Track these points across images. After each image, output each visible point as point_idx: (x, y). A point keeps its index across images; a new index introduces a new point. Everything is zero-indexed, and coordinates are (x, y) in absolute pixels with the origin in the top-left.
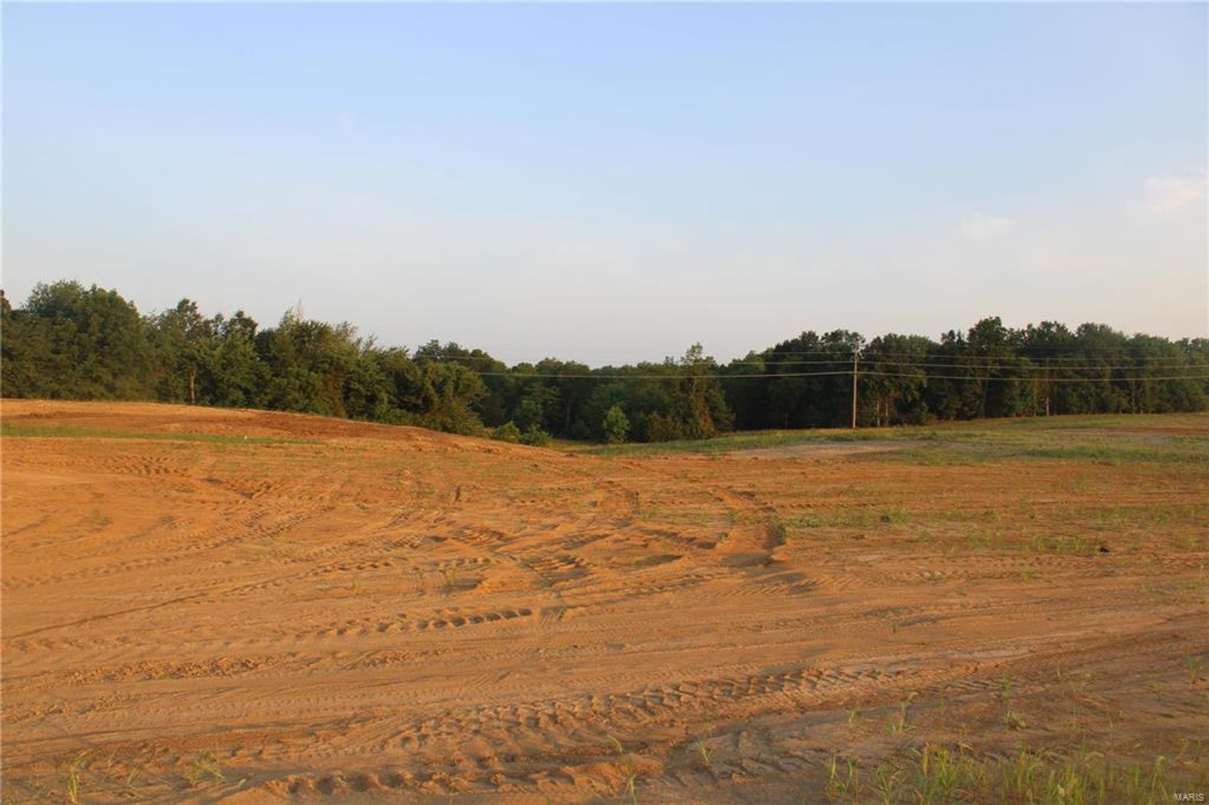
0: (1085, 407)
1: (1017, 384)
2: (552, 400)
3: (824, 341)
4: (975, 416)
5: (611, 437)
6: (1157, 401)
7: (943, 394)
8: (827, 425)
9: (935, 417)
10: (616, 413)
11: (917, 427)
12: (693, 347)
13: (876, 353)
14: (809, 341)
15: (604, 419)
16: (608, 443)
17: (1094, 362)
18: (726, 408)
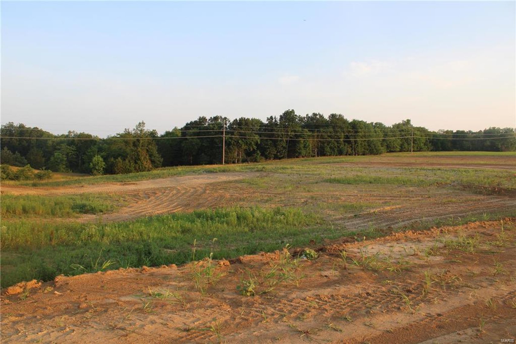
0: (333, 152)
1: (302, 142)
2: (72, 153)
3: (210, 122)
4: (283, 158)
5: (95, 172)
6: (363, 150)
7: (267, 147)
8: (211, 163)
9: (264, 158)
10: (98, 159)
11: (255, 163)
12: (140, 123)
13: (235, 126)
14: (203, 122)
15: (91, 162)
16: (93, 175)
17: (337, 131)
18: (158, 155)
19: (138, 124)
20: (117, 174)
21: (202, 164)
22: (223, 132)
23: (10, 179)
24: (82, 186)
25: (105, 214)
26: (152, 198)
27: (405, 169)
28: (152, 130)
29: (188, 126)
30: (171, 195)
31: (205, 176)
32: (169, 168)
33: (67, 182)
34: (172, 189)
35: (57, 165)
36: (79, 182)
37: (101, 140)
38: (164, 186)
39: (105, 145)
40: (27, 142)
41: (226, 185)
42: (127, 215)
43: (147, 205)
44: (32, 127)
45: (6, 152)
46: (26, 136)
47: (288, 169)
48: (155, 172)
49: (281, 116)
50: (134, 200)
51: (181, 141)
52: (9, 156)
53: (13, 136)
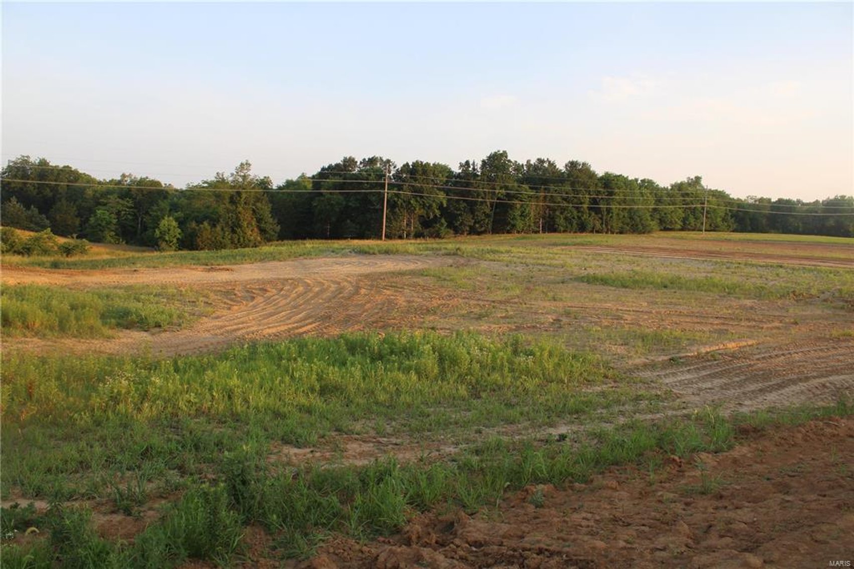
0: (569, 226)
1: (518, 206)
2: (125, 211)
3: (361, 166)
4: (484, 232)
5: (164, 245)
6: (620, 225)
7: (459, 212)
8: (361, 237)
9: (452, 232)
10: (169, 223)
11: (438, 240)
12: (242, 164)
13: (404, 176)
14: (349, 166)
15: (157, 227)
16: (159, 250)
17: (577, 191)
18: (271, 219)
19: (238, 165)
20: (202, 249)
21: (346, 238)
22: (385, 184)
23: (15, 252)
24: (135, 271)
25: (165, 331)
26: (259, 299)
27: (716, 263)
28: (262, 178)
29: (326, 173)
30: (293, 295)
31: (354, 260)
32: (290, 242)
33: (112, 261)
34: (295, 282)
35: (100, 230)
36: (133, 262)
37: (177, 190)
38: (282, 277)
39: (183, 199)
40: (51, 191)
41: (395, 280)
42: (207, 335)
43: (248, 315)
44: (61, 166)
45: (14, 206)
46: (49, 181)
47: (502, 253)
48: (266, 249)
49: (483, 161)
50: (225, 303)
51: (312, 197)
52: (19, 213)
53: (28, 179)
